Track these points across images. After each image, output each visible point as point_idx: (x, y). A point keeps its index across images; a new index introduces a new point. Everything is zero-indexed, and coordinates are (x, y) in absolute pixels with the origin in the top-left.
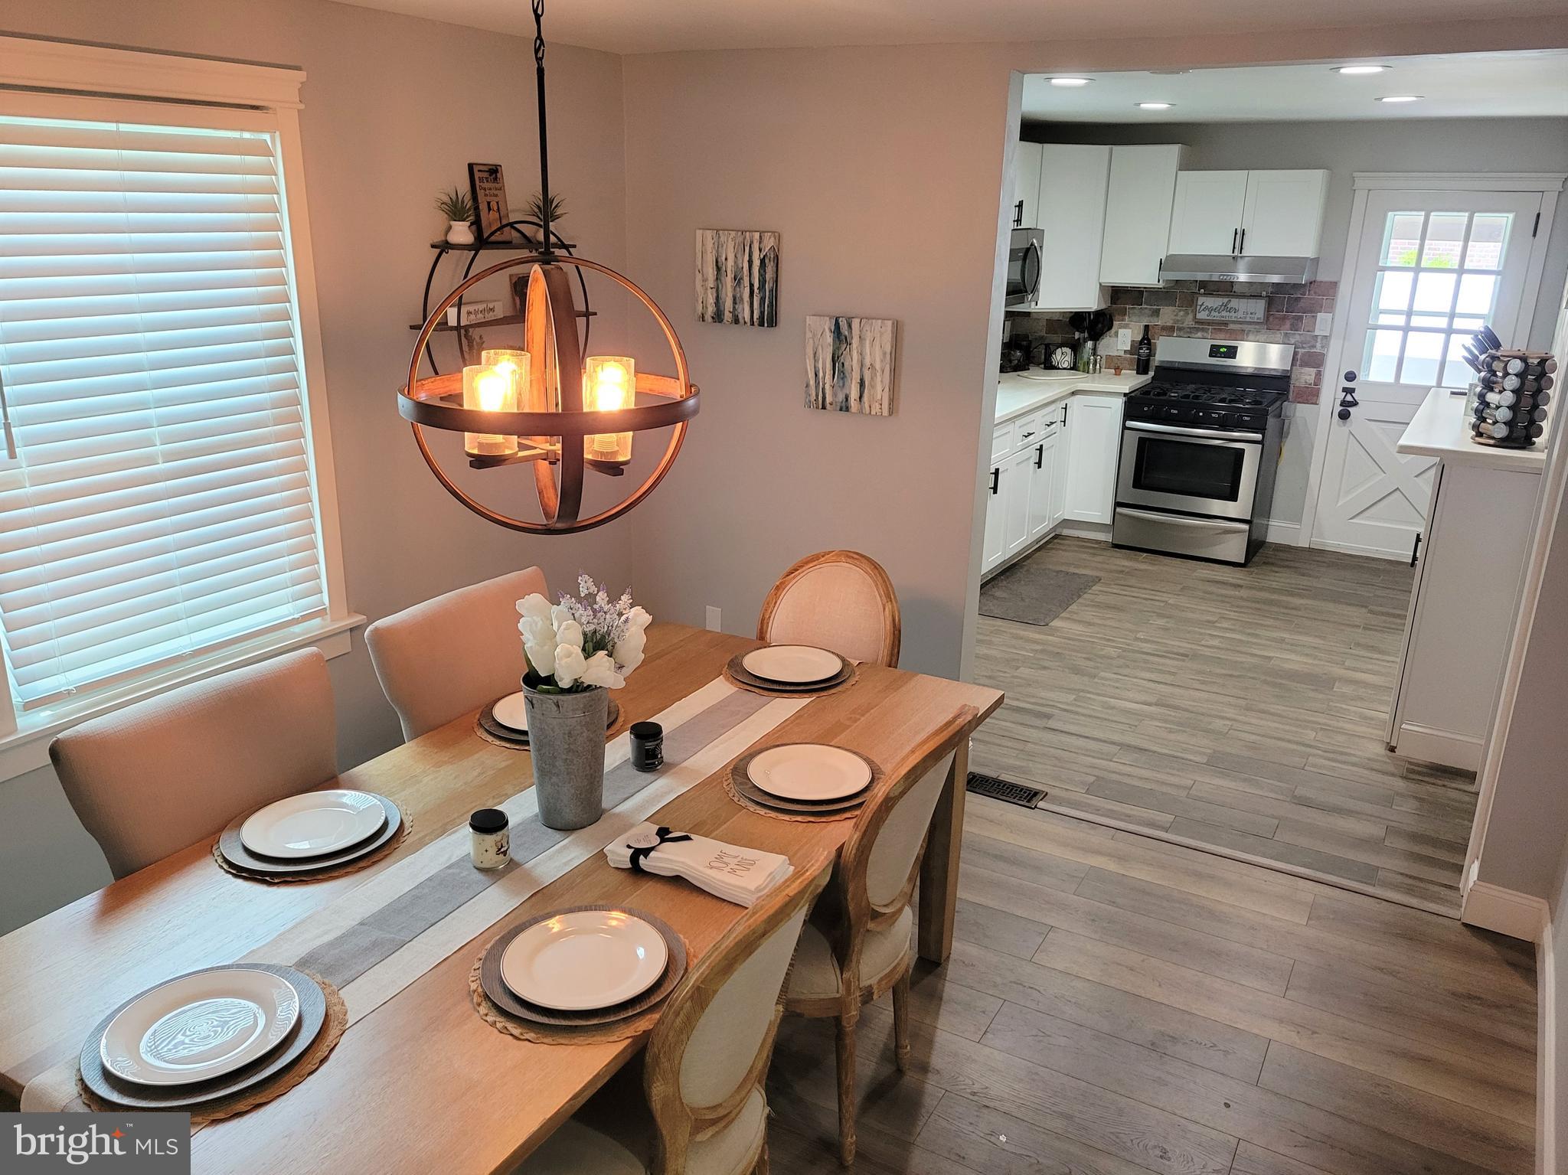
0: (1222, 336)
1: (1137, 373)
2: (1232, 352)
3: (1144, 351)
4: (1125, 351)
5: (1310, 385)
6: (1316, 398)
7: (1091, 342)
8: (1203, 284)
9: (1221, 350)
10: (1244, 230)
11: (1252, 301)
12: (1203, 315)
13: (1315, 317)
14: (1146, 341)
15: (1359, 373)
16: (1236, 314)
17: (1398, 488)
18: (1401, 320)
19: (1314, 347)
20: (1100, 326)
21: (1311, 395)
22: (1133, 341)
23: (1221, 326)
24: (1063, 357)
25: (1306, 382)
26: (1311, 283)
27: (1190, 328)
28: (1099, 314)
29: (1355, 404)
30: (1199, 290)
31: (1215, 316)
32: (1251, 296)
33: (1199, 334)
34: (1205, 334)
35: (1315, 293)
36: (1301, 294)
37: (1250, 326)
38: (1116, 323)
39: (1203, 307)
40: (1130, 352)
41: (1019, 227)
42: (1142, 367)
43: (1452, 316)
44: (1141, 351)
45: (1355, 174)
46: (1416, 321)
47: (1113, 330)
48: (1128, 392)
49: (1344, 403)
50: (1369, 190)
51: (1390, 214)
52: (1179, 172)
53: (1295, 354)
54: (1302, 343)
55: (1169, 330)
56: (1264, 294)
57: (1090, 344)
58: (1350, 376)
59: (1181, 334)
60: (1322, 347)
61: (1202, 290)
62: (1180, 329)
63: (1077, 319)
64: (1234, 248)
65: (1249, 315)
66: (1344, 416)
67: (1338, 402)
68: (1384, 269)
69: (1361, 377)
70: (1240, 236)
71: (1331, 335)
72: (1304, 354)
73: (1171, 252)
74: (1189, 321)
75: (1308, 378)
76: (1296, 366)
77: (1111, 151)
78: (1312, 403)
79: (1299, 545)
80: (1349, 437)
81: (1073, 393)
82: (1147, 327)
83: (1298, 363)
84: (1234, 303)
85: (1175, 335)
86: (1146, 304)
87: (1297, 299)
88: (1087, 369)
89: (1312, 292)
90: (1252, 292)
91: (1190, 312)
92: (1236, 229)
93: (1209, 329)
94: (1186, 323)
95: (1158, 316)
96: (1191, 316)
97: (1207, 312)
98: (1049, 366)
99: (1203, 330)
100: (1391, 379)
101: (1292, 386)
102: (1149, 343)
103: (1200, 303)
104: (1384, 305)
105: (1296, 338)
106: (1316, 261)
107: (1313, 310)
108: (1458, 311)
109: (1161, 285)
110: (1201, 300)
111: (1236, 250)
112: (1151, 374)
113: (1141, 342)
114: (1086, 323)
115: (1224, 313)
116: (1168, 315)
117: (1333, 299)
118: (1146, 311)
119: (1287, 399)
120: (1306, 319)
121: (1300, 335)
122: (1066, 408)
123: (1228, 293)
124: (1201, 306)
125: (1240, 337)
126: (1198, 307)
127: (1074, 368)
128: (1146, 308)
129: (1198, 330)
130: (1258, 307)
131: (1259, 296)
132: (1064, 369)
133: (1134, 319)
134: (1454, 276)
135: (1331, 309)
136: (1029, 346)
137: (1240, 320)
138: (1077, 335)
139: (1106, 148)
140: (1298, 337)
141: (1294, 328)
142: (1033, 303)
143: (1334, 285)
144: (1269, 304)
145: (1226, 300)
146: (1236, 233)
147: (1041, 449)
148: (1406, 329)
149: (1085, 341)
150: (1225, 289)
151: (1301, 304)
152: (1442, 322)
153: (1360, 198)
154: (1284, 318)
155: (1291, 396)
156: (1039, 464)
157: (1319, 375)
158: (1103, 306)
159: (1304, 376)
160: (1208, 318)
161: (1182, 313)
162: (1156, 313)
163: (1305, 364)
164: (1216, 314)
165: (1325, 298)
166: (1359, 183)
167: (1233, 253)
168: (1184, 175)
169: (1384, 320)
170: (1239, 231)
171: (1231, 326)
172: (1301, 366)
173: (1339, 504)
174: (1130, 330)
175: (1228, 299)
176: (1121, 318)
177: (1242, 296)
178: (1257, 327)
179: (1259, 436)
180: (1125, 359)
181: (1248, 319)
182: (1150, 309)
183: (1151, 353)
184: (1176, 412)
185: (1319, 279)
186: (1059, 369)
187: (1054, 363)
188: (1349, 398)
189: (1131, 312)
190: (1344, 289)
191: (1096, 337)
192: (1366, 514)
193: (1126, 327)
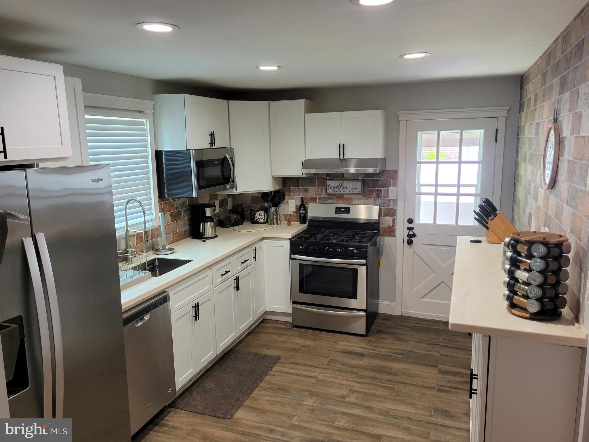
0: (341, 201)
1: (301, 223)
2: (347, 211)
3: (302, 211)
4: (293, 212)
5: (390, 226)
6: (394, 233)
7: (274, 208)
8: (328, 175)
9: (341, 210)
10: (343, 144)
11: (354, 183)
12: (330, 191)
13: (388, 190)
14: (303, 206)
15: (415, 219)
16: (347, 190)
17: (443, 281)
18: (432, 190)
19: (389, 206)
20: (277, 199)
21: (391, 232)
22: (296, 206)
23: (340, 196)
24: (260, 216)
25: (388, 225)
26: (383, 171)
27: (324, 198)
28: (277, 192)
29: (414, 236)
30: (327, 177)
31: (337, 191)
32: (354, 179)
33: (330, 201)
34: (333, 201)
35: (386, 177)
36: (379, 178)
37: (355, 196)
38: (286, 197)
39: (330, 186)
40: (296, 212)
41: (214, 147)
42: (303, 220)
43: (459, 186)
44: (300, 211)
45: (398, 113)
46: (440, 190)
47: (286, 200)
48: (291, 238)
49: (409, 236)
50: (407, 121)
51: (419, 133)
52: (306, 114)
53: (380, 210)
54: (383, 203)
55: (314, 200)
56: (360, 178)
57: (273, 209)
58: (410, 221)
59: (321, 201)
60: (394, 206)
61: (328, 178)
62: (319, 199)
63: (265, 196)
64: (339, 154)
65: (354, 190)
66: (410, 242)
67: (406, 235)
68: (420, 163)
69: (416, 221)
70: (342, 148)
71: (397, 199)
72: (385, 210)
73: (307, 158)
74: (323, 194)
75: (388, 222)
76: (382, 216)
77: (269, 104)
78: (393, 236)
79: (396, 314)
80: (414, 254)
81: (263, 239)
82: (302, 198)
83: (382, 215)
84: (346, 184)
85: (318, 202)
86: (301, 185)
87: (377, 181)
88: (273, 223)
89: (385, 176)
90: (354, 178)
91: (323, 189)
92: (339, 144)
93: (334, 198)
94: (322, 195)
95: (308, 192)
96: (324, 192)
97: (332, 189)
98: (254, 222)
99: (332, 199)
100: (432, 222)
101: (381, 227)
102: (304, 207)
103: (328, 184)
104: (422, 182)
105: (380, 201)
106: (384, 160)
107: (386, 185)
108: (461, 183)
109: (304, 176)
110: (328, 183)
111: (341, 156)
112: (307, 223)
113: (300, 206)
114: (270, 198)
115: (341, 189)
116: (312, 192)
117: (396, 180)
118: (301, 189)
119: (379, 235)
120: (383, 190)
121: (381, 199)
122: (255, 250)
123: (342, 178)
124: (329, 186)
125: (350, 203)
126: (327, 187)
127: (267, 222)
128: (301, 188)
129: (329, 199)
130: (358, 186)
131: (357, 180)
132: (262, 223)
133: (296, 194)
134: (457, 165)
135: (395, 185)
136: (242, 211)
137: (350, 192)
138: (266, 204)
139: (266, 103)
140: (380, 200)
141: (378, 195)
142: (235, 189)
143: (395, 172)
144: (363, 184)
145: (341, 182)
146: (339, 146)
147: (237, 279)
148: (436, 194)
149: (270, 207)
150: (340, 177)
151: (380, 183)
152: (454, 190)
153: (402, 125)
154: (372, 191)
155: (381, 233)
156: (237, 288)
157: (394, 220)
158: (277, 188)
159: (387, 222)
160: (334, 192)
161: (319, 190)
162: (306, 190)
163: (386, 215)
164: (337, 190)
165: (392, 179)
166: (400, 118)
167: (339, 157)
168: (308, 115)
169: (424, 190)
170: (341, 145)
171: (346, 196)
172: (384, 216)
173: (414, 290)
174: (295, 200)
175: (342, 182)
176: (289, 193)
177: (349, 180)
178: (359, 196)
179: (364, 261)
180: (294, 216)
181: (354, 192)
182: (303, 189)
183: (306, 212)
184: (317, 248)
185: (388, 169)
186: (259, 223)
187: (256, 220)
188: (411, 233)
189: (293, 190)
190: (401, 174)
191: (276, 205)
192: (429, 295)
193: (292, 198)
